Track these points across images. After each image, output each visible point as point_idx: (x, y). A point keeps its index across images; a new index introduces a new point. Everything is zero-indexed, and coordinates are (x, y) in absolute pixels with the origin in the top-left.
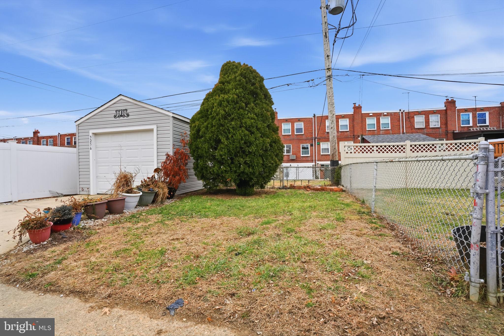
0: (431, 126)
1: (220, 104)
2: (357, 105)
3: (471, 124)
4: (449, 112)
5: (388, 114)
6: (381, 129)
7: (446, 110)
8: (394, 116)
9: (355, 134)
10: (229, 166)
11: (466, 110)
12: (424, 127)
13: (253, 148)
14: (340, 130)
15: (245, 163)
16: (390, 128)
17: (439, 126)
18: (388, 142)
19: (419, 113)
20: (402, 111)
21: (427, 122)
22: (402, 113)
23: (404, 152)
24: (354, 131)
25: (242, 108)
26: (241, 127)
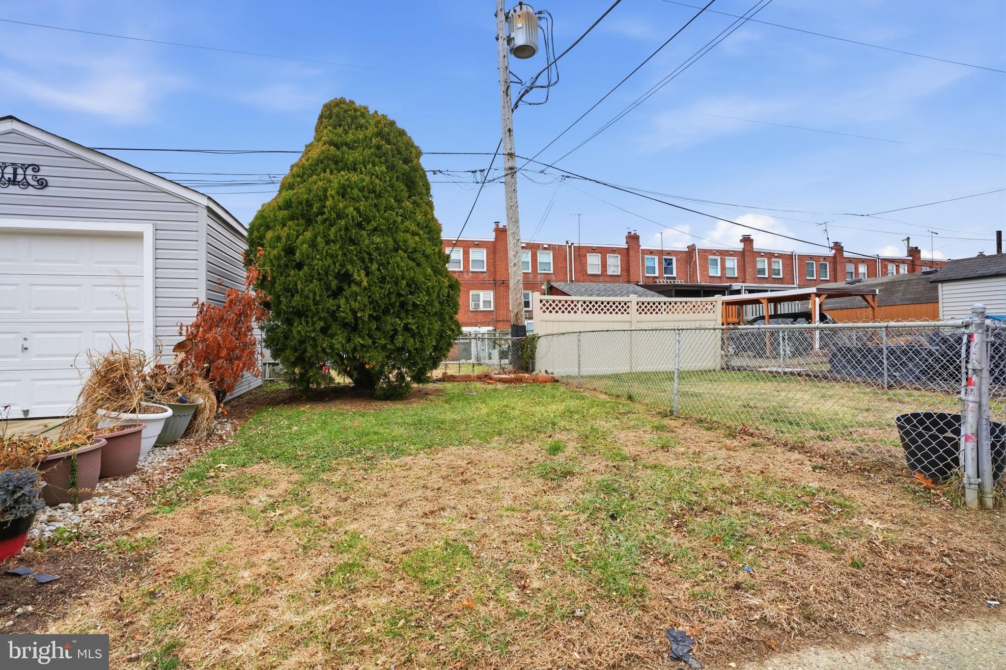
0: (609, 273)
1: (343, 192)
2: (501, 226)
3: (657, 274)
4: (632, 253)
5: (550, 247)
6: (539, 272)
7: (628, 249)
8: (558, 251)
9: (498, 278)
10: (370, 336)
11: (651, 252)
12: (600, 273)
13: (421, 298)
14: (471, 270)
15: (406, 328)
16: (552, 272)
17: (619, 274)
18: (598, 295)
19: (593, 250)
20: (570, 244)
21: (604, 266)
22: (570, 247)
23: (628, 313)
24: (495, 272)
25: (391, 208)
26: (396, 250)
